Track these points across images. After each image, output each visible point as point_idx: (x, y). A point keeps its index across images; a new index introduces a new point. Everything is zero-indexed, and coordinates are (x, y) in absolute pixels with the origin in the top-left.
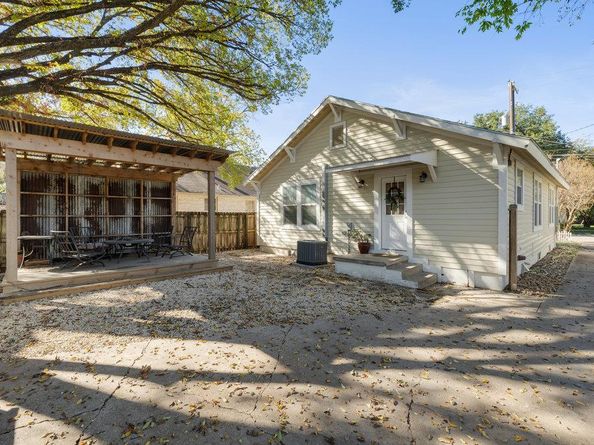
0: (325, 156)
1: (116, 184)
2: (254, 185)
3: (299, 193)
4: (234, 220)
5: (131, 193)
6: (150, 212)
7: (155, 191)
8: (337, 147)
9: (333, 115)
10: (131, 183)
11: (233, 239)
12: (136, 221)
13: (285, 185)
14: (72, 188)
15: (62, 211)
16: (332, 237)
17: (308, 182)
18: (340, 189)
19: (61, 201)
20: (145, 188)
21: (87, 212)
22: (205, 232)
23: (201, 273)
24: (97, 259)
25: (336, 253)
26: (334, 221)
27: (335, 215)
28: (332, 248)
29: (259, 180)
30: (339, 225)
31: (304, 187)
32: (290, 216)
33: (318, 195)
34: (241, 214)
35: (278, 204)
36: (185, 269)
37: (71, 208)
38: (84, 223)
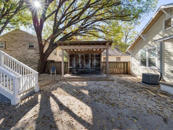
0: (160, 35)
1: (87, 55)
2: (129, 52)
3: (147, 53)
4: (122, 64)
5: (90, 57)
6: (95, 62)
7: (96, 56)
8: (167, 29)
9: (165, 14)
10: (90, 54)
11: (122, 71)
12: (91, 64)
13: (141, 50)
14: (78, 56)
15: (76, 62)
16: (164, 73)
17: (151, 48)
18: (168, 50)
19: (76, 59)
20: (93, 55)
21: (81, 62)
22: (112, 68)
23: (102, 80)
24: (79, 74)
25: (166, 80)
26: (165, 65)
27: (166, 62)
28: (164, 78)
29: (131, 49)
30: (168, 67)
31: (149, 51)
32: (143, 63)
33: (157, 53)
34: (125, 62)
35: (138, 58)
36: (98, 79)
37: (78, 61)
38: (80, 65)
